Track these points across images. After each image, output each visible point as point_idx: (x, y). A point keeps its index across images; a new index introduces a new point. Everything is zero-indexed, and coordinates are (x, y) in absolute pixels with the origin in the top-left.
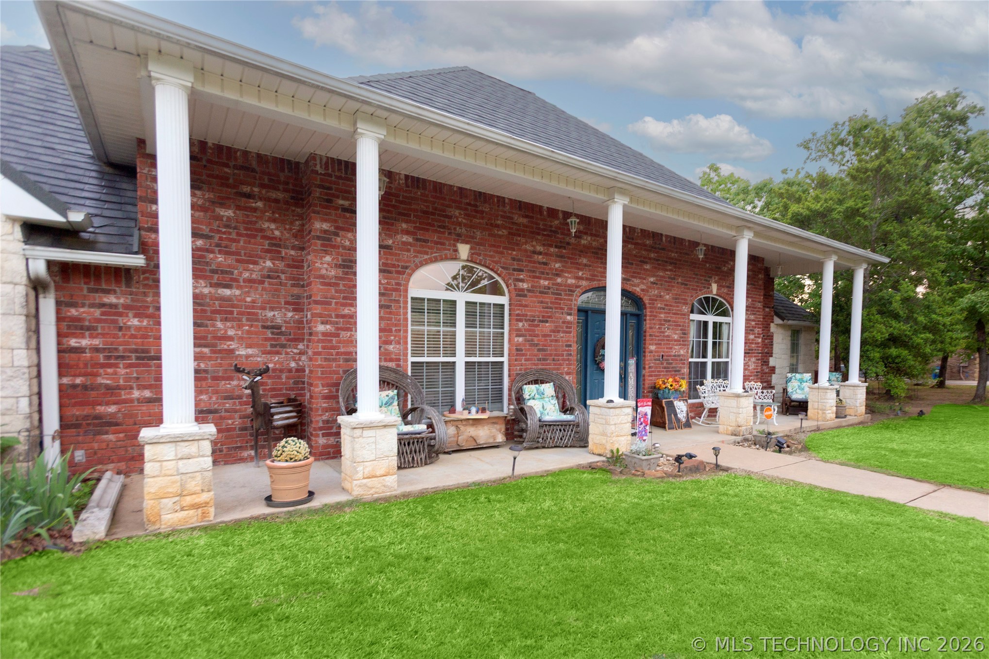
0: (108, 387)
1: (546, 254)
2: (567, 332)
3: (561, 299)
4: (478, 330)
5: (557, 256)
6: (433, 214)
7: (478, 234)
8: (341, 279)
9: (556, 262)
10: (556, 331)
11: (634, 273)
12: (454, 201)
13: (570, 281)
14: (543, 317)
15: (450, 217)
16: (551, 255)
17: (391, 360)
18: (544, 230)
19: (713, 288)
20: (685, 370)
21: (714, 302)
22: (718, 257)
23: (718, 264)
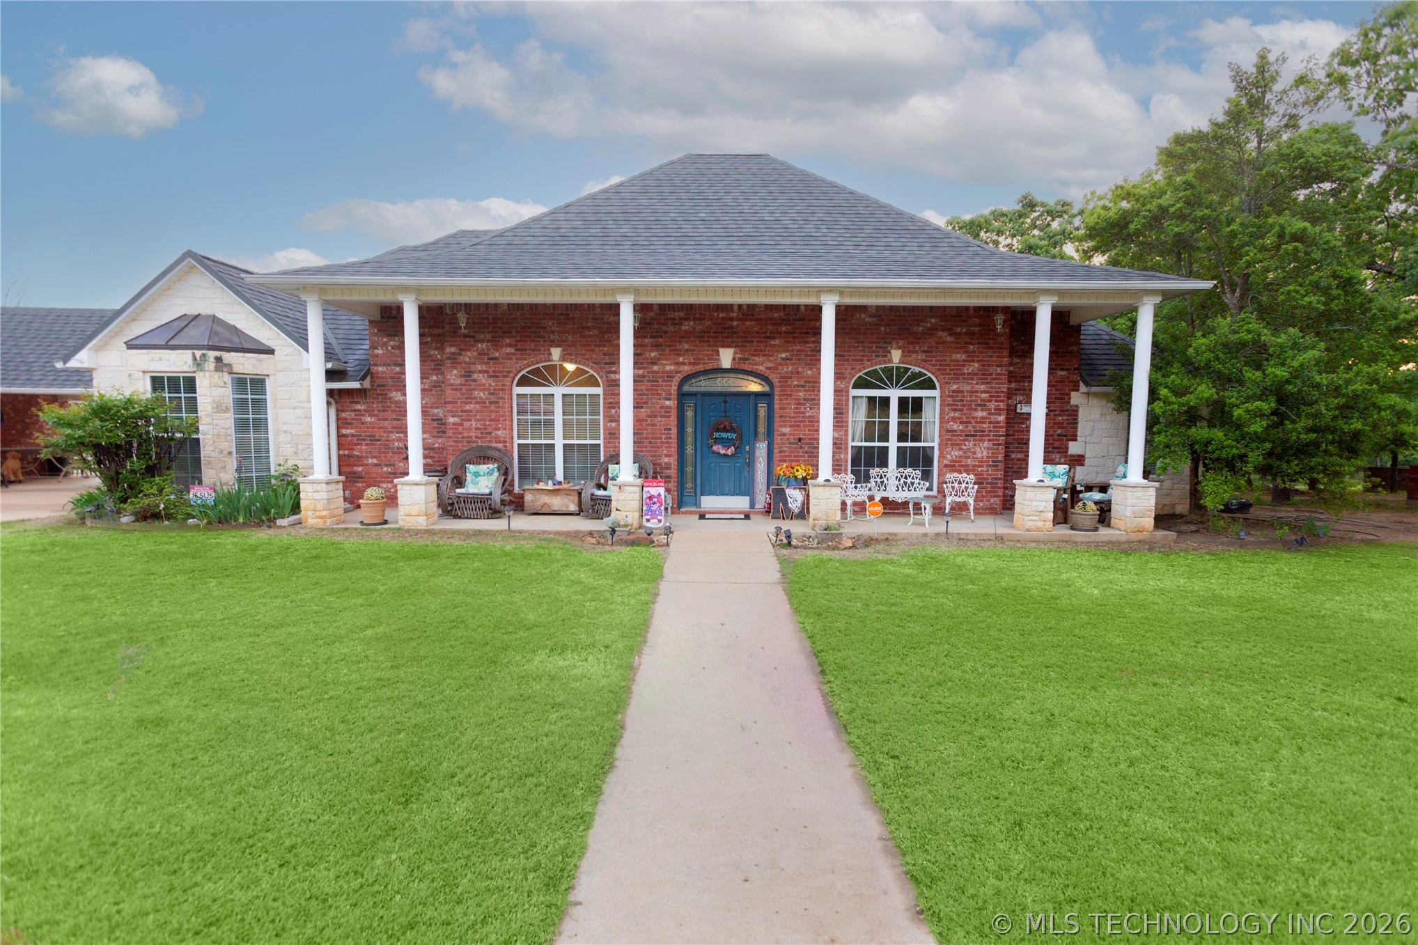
0: (358, 456)
2: (665, 417)
3: (658, 386)
4: (575, 417)
5: (653, 346)
6: (530, 328)
7: (570, 338)
8: (464, 385)
9: (652, 351)
10: (653, 416)
11: (755, 350)
12: (547, 314)
13: (668, 368)
14: (638, 403)
15: (545, 328)
16: (645, 346)
17: (500, 442)
19: (896, 356)
20: (842, 456)
21: (902, 372)
22: (905, 316)
23: (904, 325)
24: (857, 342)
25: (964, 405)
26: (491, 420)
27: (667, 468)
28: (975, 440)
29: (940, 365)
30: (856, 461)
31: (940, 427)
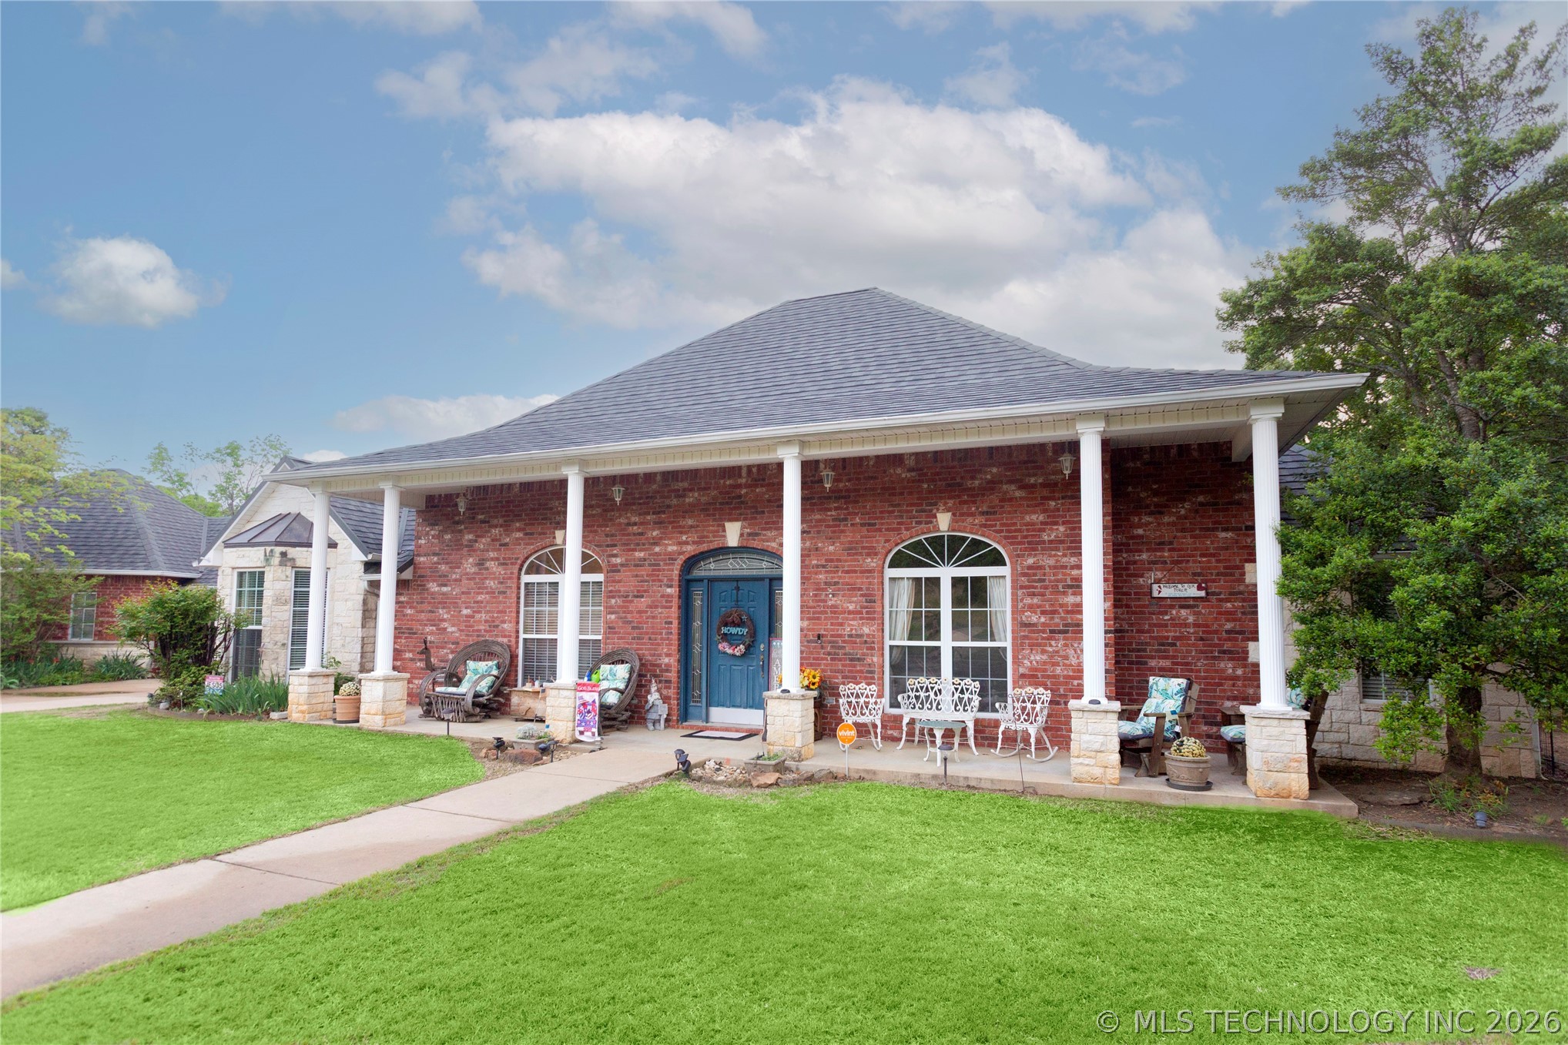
1: (642, 524)
2: (666, 607)
3: (659, 570)
5: (655, 523)
6: (538, 510)
8: (478, 574)
9: (654, 530)
10: (653, 606)
12: (555, 494)
13: (670, 549)
14: (638, 591)
15: (551, 509)
16: (648, 523)
17: (505, 636)
18: (640, 498)
19: (944, 522)
20: (875, 659)
21: (956, 542)
22: (953, 467)
23: (953, 479)
24: (892, 506)
25: (1046, 588)
26: (498, 612)
27: (667, 671)
28: (1065, 639)
29: (1008, 531)
30: (896, 668)
31: (1014, 619)
